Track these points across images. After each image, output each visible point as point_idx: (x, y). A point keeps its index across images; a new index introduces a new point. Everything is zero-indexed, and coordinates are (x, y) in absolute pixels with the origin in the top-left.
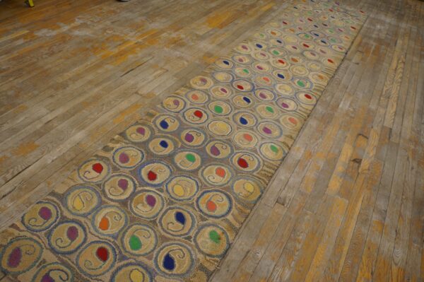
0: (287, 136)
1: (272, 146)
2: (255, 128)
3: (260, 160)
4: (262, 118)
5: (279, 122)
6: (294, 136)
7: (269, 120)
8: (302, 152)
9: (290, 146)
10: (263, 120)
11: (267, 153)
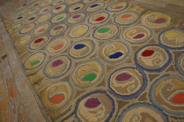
0: (41, 80)
1: (39, 62)
2: (66, 54)
3: (34, 51)
4: (76, 64)
5: (63, 80)
6: (37, 87)
7: (71, 70)
8: (19, 88)
9: (30, 77)
10: (73, 65)
11: (35, 57)
